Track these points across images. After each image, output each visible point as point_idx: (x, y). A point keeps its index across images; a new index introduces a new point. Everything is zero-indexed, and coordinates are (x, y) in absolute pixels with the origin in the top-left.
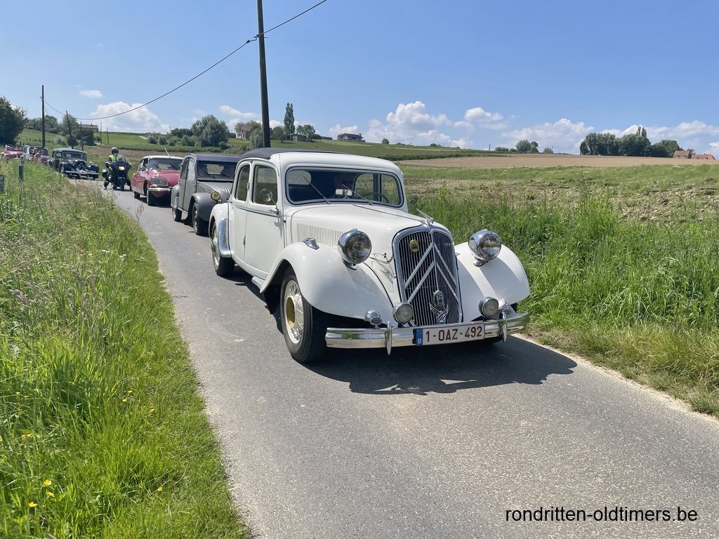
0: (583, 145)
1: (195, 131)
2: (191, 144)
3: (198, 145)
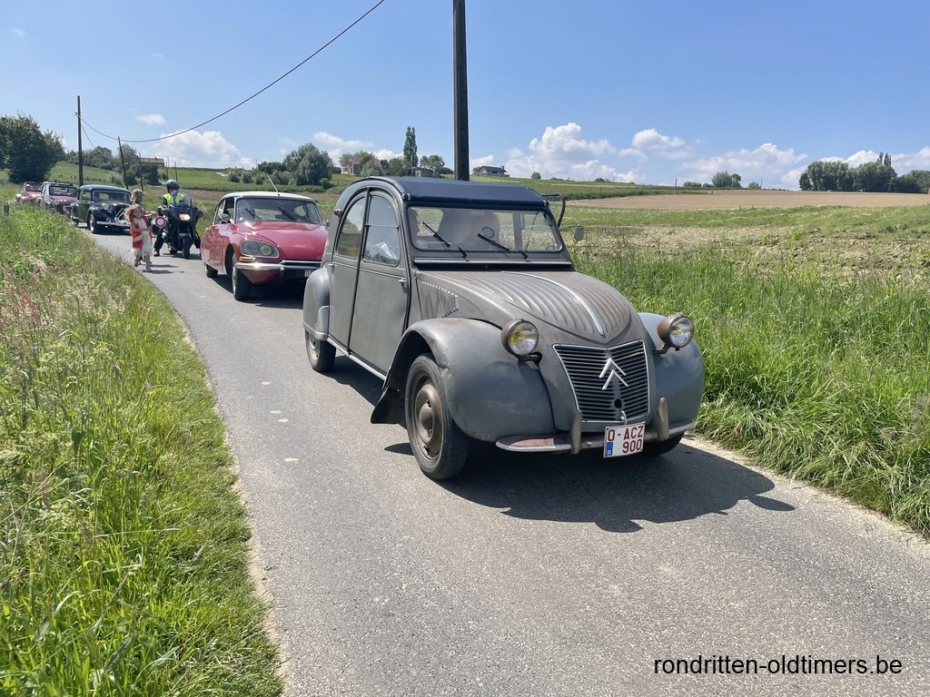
0: (804, 177)
1: (289, 165)
3: (292, 183)
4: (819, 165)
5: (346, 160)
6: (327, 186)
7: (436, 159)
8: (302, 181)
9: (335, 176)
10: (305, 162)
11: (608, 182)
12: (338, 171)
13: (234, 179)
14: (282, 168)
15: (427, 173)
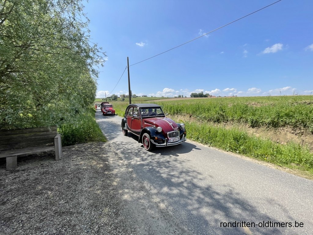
0: (191, 95)
1: (111, 97)
2: (110, 100)
3: (112, 100)
4: (193, 93)
5: (121, 96)
6: (117, 100)
7: (135, 95)
8: (113, 100)
9: (118, 98)
10: (113, 97)
11: (164, 97)
12: (119, 98)
13: (103, 100)
14: (110, 98)
15: (134, 97)
